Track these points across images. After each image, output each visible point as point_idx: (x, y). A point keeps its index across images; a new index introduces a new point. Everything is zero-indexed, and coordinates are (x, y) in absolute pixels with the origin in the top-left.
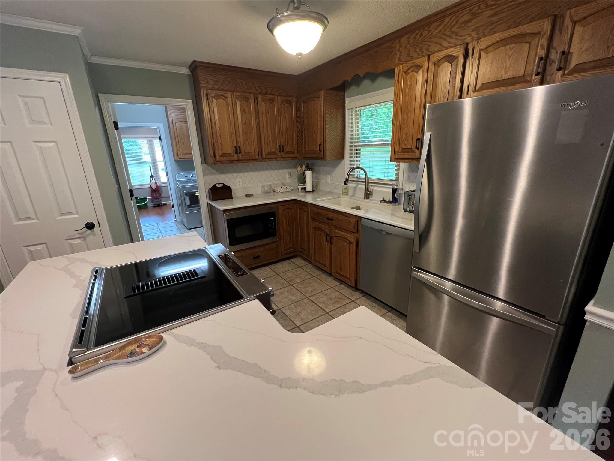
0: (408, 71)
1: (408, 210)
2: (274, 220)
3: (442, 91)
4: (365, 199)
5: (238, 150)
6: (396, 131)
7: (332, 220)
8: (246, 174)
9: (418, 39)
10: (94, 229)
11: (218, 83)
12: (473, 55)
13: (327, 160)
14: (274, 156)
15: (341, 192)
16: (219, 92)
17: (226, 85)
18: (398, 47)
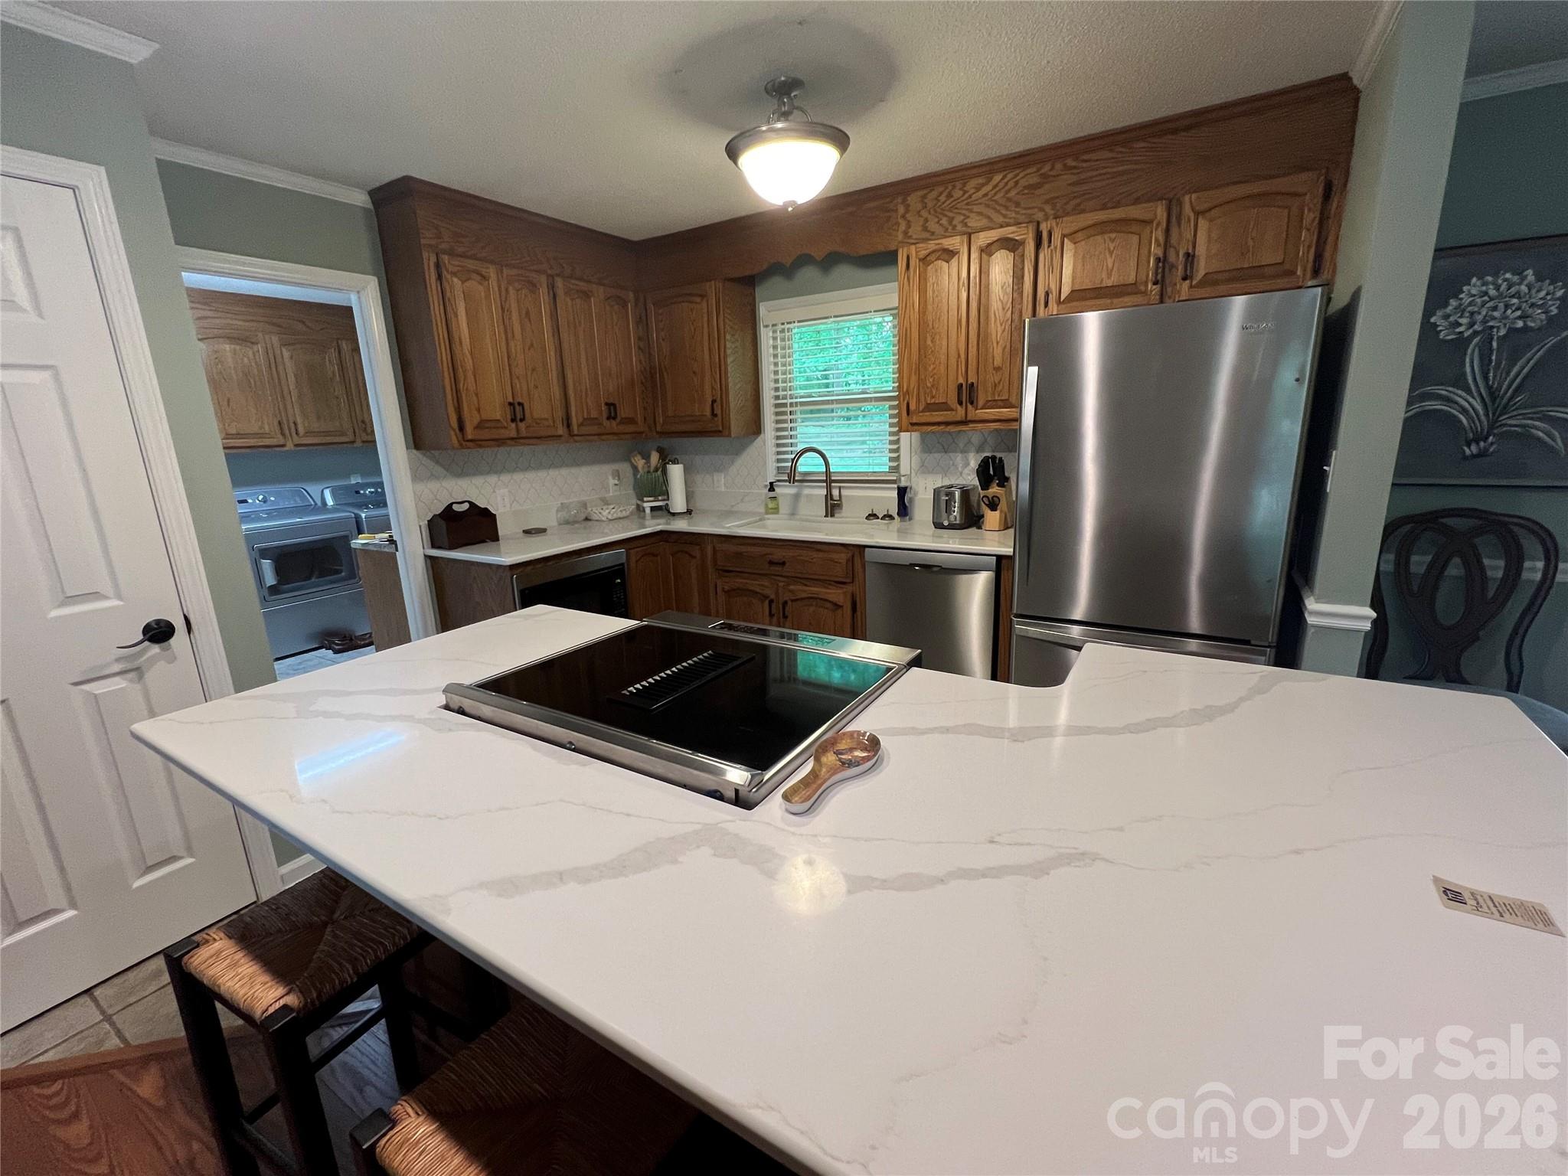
0: (928, 259)
1: (946, 523)
2: (623, 584)
3: (1000, 299)
4: (826, 516)
5: (516, 411)
6: (911, 370)
7: (784, 564)
8: (518, 477)
9: (943, 203)
10: (172, 641)
11: (463, 240)
12: (1050, 242)
13: (733, 436)
14: (595, 429)
15: (762, 510)
16: (470, 264)
17: (483, 248)
18: (901, 210)
